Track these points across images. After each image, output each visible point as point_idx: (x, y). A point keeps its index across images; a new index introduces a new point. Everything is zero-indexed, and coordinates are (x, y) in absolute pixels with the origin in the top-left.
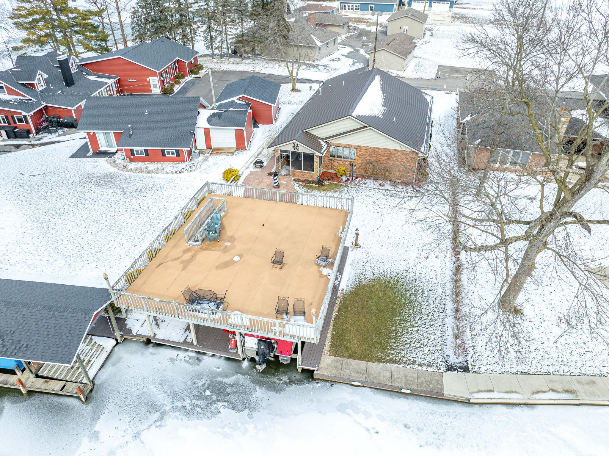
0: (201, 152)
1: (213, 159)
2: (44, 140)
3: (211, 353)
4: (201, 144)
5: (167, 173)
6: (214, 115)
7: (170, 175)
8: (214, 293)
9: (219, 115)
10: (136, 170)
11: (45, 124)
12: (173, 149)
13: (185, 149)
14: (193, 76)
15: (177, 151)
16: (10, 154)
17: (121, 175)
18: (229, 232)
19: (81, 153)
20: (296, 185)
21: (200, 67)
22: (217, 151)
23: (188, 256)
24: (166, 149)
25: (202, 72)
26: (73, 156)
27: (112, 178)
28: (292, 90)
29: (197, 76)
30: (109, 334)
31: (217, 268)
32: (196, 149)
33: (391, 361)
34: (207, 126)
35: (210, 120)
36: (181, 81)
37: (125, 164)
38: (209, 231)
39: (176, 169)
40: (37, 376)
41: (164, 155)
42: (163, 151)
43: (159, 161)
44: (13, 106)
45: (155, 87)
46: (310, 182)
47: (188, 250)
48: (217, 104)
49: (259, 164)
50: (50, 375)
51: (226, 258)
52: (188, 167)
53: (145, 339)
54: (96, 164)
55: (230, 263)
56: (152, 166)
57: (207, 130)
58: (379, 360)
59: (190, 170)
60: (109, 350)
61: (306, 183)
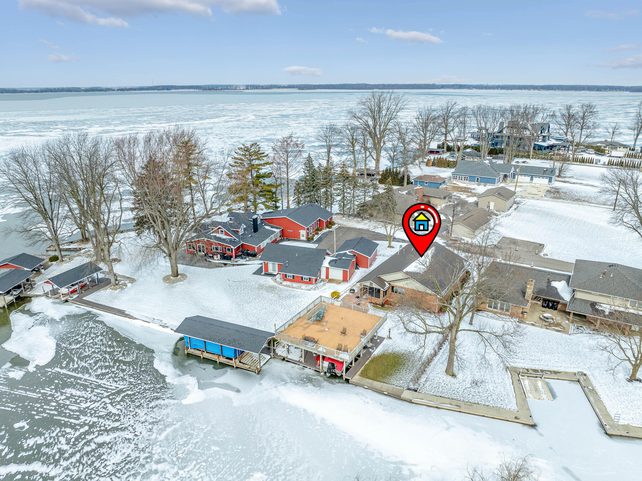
0: (323, 280)
1: (328, 285)
2: (239, 263)
3: (309, 367)
4: (323, 276)
5: (302, 289)
6: (333, 260)
7: (303, 291)
8: (314, 339)
9: (336, 260)
10: (286, 286)
11: (240, 253)
12: (308, 277)
13: (314, 278)
14: (328, 230)
15: (310, 278)
16: (222, 268)
17: (278, 287)
18: (326, 319)
19: (258, 272)
20: (369, 305)
21: (334, 224)
22: (331, 281)
23: (306, 326)
24: (304, 276)
25: (334, 227)
26: (254, 274)
27: (274, 288)
28: (388, 247)
29: (330, 230)
30: (268, 353)
31: (318, 332)
32: (320, 278)
33: (384, 382)
34: (328, 266)
35: (330, 263)
36: (319, 233)
37: (281, 282)
38: (317, 317)
39: (307, 288)
40: (240, 362)
41: (302, 279)
42: (302, 277)
43: (299, 282)
44: (227, 242)
45: (303, 236)
46: (377, 304)
47: (307, 323)
48: (337, 253)
49: (352, 291)
50: (245, 363)
51: (322, 328)
52: (314, 288)
53: (282, 358)
54: (266, 280)
55: (324, 331)
56: (295, 285)
57: (327, 269)
58: (379, 381)
59: (315, 289)
60: (268, 359)
61: (375, 305)
